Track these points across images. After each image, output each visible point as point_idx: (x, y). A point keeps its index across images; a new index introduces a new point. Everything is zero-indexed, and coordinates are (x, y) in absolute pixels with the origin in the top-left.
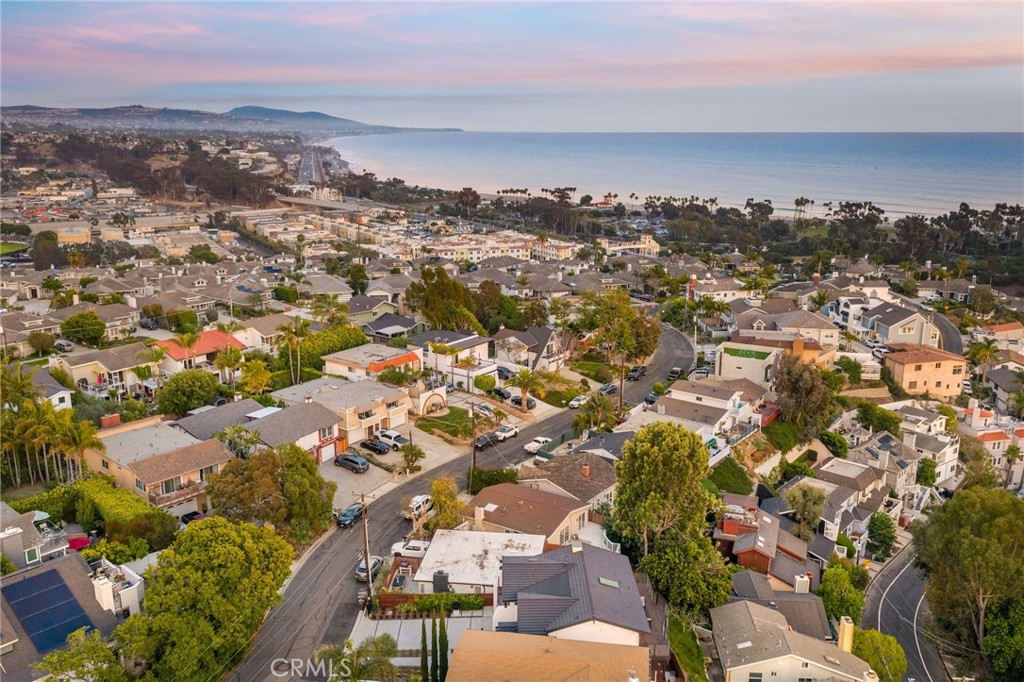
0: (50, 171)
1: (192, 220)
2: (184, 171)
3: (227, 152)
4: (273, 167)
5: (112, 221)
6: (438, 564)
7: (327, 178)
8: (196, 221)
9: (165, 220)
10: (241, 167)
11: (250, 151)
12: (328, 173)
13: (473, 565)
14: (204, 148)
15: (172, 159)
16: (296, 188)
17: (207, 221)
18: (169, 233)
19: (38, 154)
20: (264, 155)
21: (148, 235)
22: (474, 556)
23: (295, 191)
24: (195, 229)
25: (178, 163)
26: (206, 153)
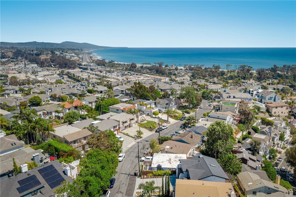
0: (11, 60)
1: (55, 73)
2: (51, 59)
3: (63, 54)
4: (76, 58)
5: (31, 73)
6: (157, 163)
7: (91, 61)
8: (56, 73)
9: (47, 73)
10: (67, 58)
11: (69, 53)
12: (91, 59)
13: (168, 163)
14: (56, 53)
15: (47, 56)
16: (83, 64)
17: (59, 73)
18: (48, 76)
19: (8, 55)
20: (73, 54)
21: (42, 77)
22: (167, 160)
23: (83, 65)
24: (56, 75)
25: (48, 57)
26: (57, 54)
